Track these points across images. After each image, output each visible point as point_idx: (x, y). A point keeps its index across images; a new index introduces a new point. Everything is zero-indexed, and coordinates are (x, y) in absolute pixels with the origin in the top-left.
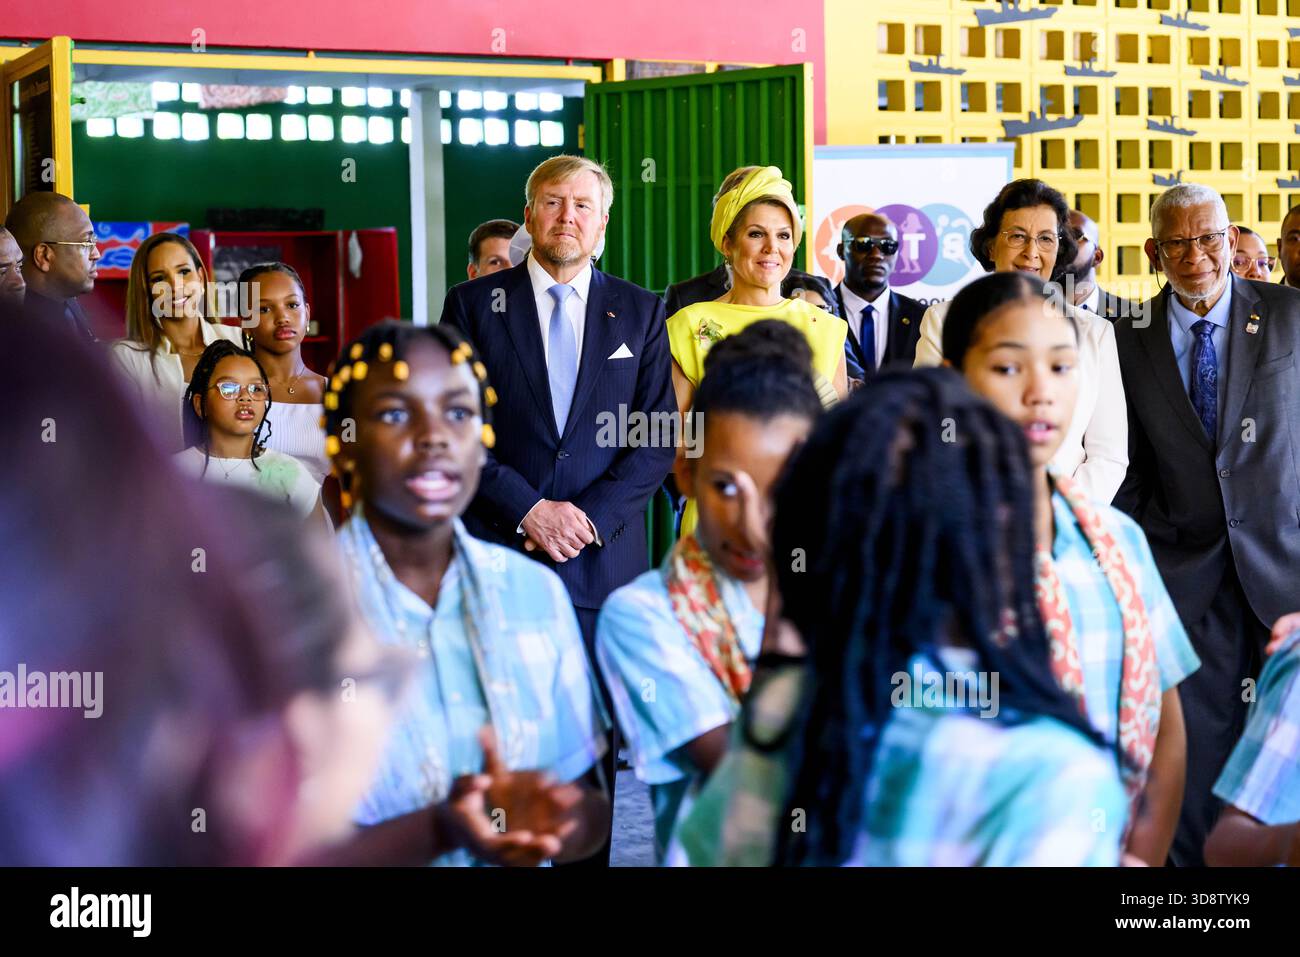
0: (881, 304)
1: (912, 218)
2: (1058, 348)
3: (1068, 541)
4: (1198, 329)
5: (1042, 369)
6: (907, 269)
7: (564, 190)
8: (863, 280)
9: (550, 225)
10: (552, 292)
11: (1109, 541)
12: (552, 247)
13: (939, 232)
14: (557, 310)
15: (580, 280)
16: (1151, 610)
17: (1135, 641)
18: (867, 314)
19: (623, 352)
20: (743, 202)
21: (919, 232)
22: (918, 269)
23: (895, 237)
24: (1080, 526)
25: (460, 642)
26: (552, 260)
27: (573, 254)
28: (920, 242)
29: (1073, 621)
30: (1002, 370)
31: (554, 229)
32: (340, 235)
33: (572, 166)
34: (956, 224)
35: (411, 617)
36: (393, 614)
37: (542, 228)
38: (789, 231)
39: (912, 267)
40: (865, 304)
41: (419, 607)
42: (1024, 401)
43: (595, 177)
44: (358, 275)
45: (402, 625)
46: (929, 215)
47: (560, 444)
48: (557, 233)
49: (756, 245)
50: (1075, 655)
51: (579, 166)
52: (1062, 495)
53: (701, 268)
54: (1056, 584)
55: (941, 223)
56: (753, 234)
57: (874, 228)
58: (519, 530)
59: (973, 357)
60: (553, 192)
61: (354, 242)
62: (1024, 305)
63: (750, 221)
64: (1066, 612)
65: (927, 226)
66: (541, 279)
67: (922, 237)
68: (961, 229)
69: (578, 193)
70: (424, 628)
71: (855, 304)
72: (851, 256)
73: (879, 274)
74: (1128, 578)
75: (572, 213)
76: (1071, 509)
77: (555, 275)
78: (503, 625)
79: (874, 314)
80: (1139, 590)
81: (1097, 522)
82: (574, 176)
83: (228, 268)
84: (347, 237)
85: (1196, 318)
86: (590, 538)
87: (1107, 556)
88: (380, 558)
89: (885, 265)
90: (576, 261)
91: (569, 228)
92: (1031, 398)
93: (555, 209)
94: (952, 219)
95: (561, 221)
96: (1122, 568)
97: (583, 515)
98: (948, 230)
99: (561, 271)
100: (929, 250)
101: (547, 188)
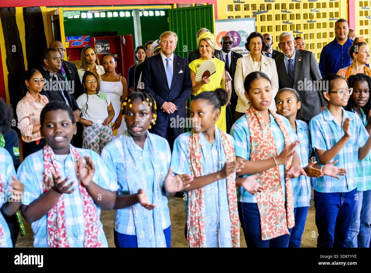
0: (230, 54)
1: (235, 34)
3: (273, 123)
4: (289, 61)
5: (264, 92)
6: (235, 44)
7: (168, 39)
9: (165, 47)
10: (166, 59)
11: (281, 122)
12: (166, 51)
13: (241, 36)
14: (167, 63)
15: (171, 57)
19: (181, 72)
20: (199, 40)
23: (232, 41)
24: (275, 120)
33: (169, 34)
34: (244, 34)
35: (138, 151)
36: (135, 150)
37: (163, 47)
38: (208, 45)
40: (227, 54)
41: (140, 149)
43: (174, 36)
45: (137, 153)
46: (238, 32)
47: (170, 91)
48: (167, 48)
50: (275, 145)
51: (171, 34)
52: (272, 114)
54: (270, 132)
55: (241, 34)
57: (227, 39)
58: (161, 108)
63: (200, 44)
64: (273, 137)
65: (238, 35)
66: (164, 57)
67: (237, 37)
68: (245, 35)
69: (170, 40)
70: (141, 153)
71: (225, 54)
72: (223, 44)
73: (229, 48)
74: (285, 130)
75: (169, 44)
76: (273, 117)
79: (228, 56)
80: (287, 132)
81: (279, 119)
82: (170, 36)
85: (289, 59)
86: (176, 109)
87: (281, 125)
89: (230, 46)
90: (171, 54)
91: (169, 47)
93: (166, 43)
94: (243, 34)
95: (167, 46)
96: (284, 127)
97: (174, 104)
98: (243, 35)
99: (168, 55)
100: (239, 40)
101: (164, 39)
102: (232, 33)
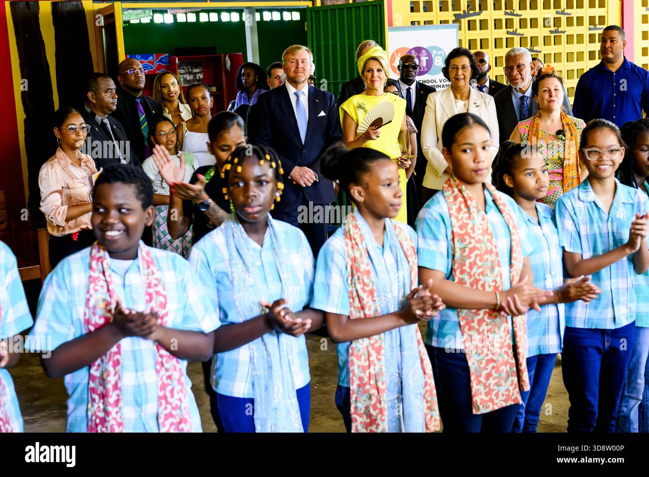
0: (413, 86)
1: (424, 52)
2: (485, 142)
3: (491, 207)
5: (479, 150)
7: (297, 57)
8: (406, 78)
9: (293, 69)
10: (295, 94)
11: (504, 205)
12: (295, 77)
13: (433, 56)
14: (298, 100)
15: (305, 89)
16: (520, 228)
17: (515, 240)
18: (408, 90)
19: (322, 114)
20: (365, 60)
21: (426, 56)
22: (426, 70)
23: (417, 63)
24: (494, 201)
25: (272, 259)
26: (295, 82)
27: (303, 79)
28: (426, 60)
29: (493, 235)
30: (465, 151)
31: (295, 70)
32: (222, 55)
33: (299, 48)
34: (439, 53)
35: (254, 250)
36: (248, 249)
37: (290, 71)
38: (381, 68)
39: (424, 69)
40: (408, 87)
41: (258, 246)
42: (474, 161)
43: (306, 52)
44: (229, 70)
45: (251, 253)
46: (429, 50)
47: (303, 147)
48: (296, 72)
49: (369, 75)
50: (495, 247)
51: (301, 48)
52: (488, 190)
53: (350, 77)
54: (487, 223)
55: (434, 53)
56: (368, 71)
57: (410, 60)
58: (289, 177)
59: (455, 146)
60: (293, 58)
61: (227, 58)
62: (471, 127)
63: (367, 67)
64: (491, 232)
65: (429, 54)
66: (291, 90)
67: (427, 58)
68: (441, 55)
69: (302, 58)
70: (259, 254)
71: (404, 87)
72: (402, 69)
73: (411, 76)
74: (511, 218)
75: (301, 65)
76: (491, 195)
77: (296, 88)
78: (285, 252)
79: (411, 90)
80: (515, 222)
81: (500, 199)
82: (300, 52)
83: (183, 69)
84: (225, 57)
85: (521, 95)
86: (315, 179)
88: (243, 229)
89: (414, 73)
90: (304, 82)
91: (300, 70)
92: (477, 161)
93: (294, 64)
94: (437, 51)
95: (297, 67)
96: (509, 215)
97: (311, 171)
98: (436, 55)
99: (298, 86)
100: (430, 63)
101: (290, 57)
102: (418, 50)
